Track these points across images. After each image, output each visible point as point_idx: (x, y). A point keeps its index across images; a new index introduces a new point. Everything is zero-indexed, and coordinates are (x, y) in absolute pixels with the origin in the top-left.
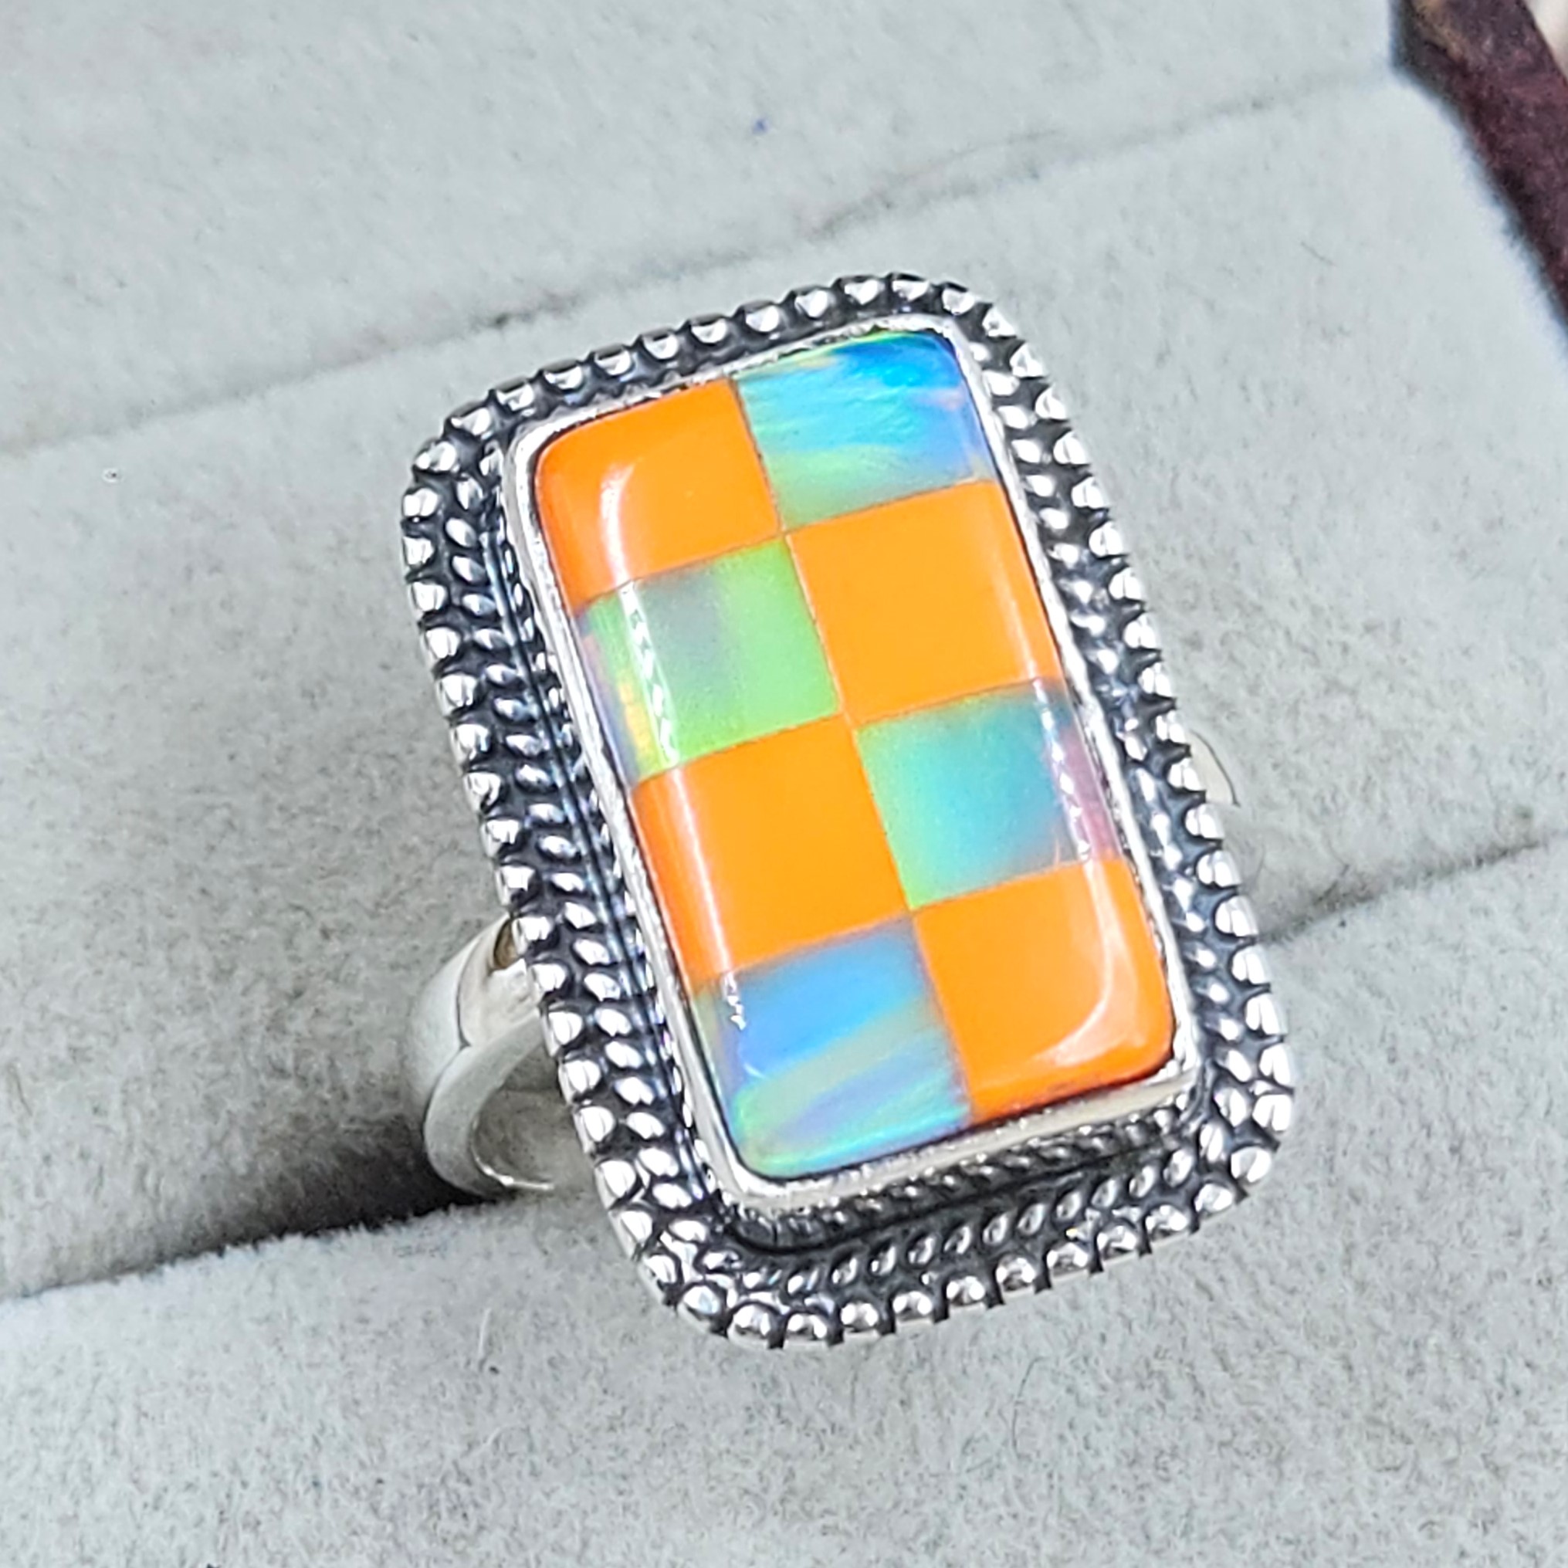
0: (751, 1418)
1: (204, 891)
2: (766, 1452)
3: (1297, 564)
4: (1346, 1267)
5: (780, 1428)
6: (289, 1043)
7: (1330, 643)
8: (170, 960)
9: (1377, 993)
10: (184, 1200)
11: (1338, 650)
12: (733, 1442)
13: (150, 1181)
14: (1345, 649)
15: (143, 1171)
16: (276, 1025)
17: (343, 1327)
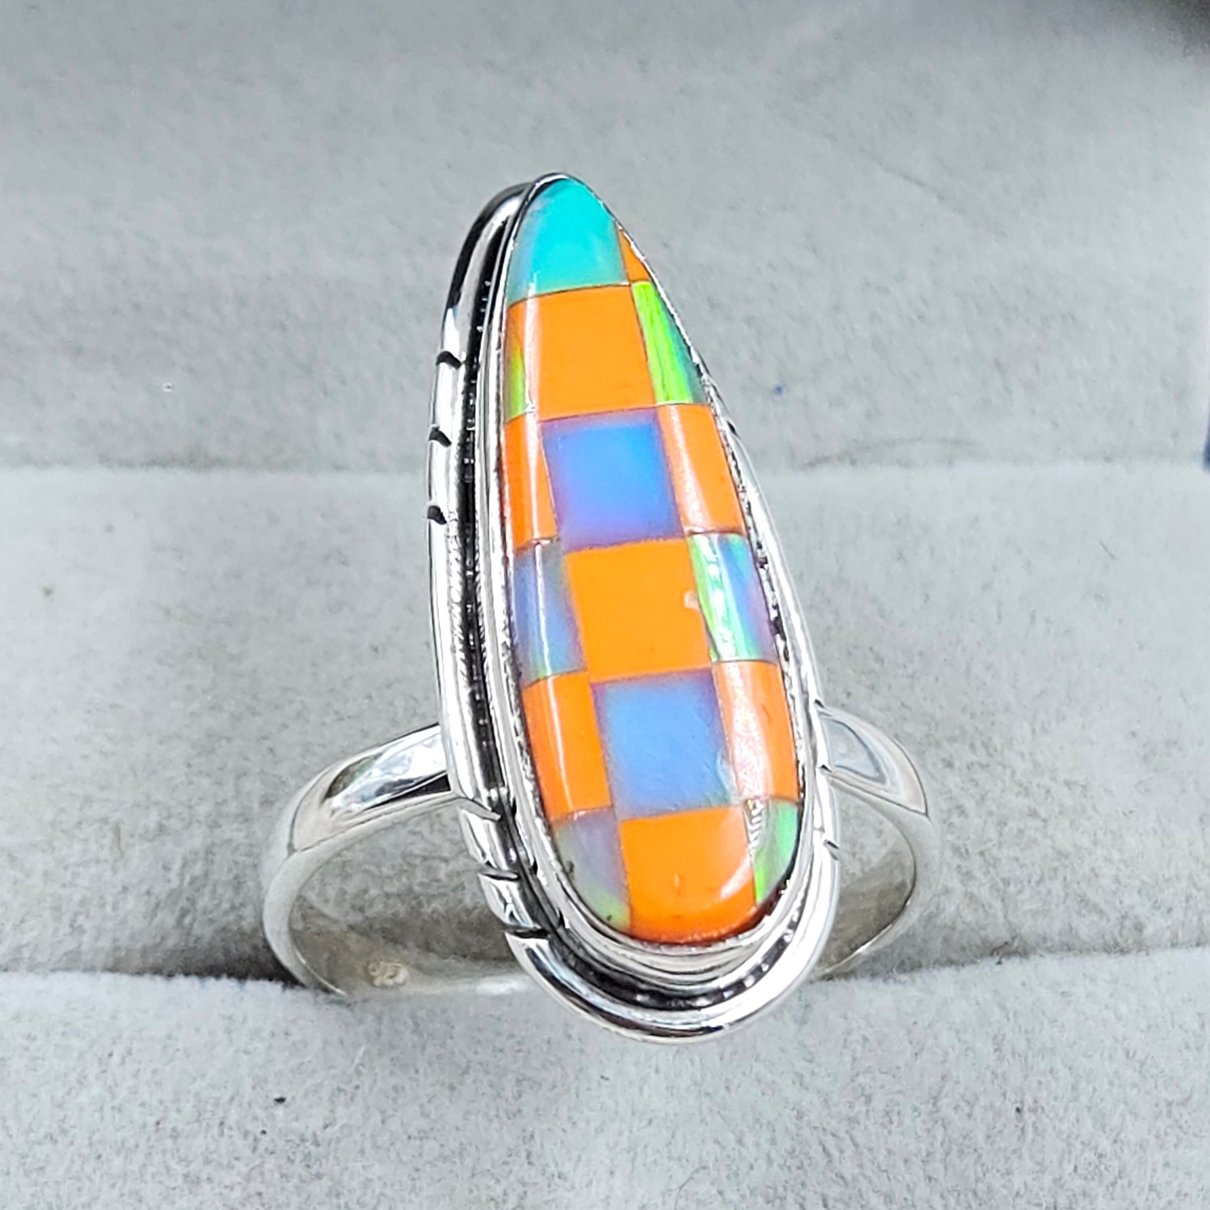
0: (510, 1155)
1: (271, 750)
2: (512, 1178)
3: (1033, 731)
4: (924, 1166)
5: (526, 1166)
7: (1038, 786)
8: (236, 785)
10: (206, 939)
11: (1042, 792)
12: (493, 1166)
13: (187, 920)
14: (1048, 792)
15: (184, 913)
17: (273, 1035)
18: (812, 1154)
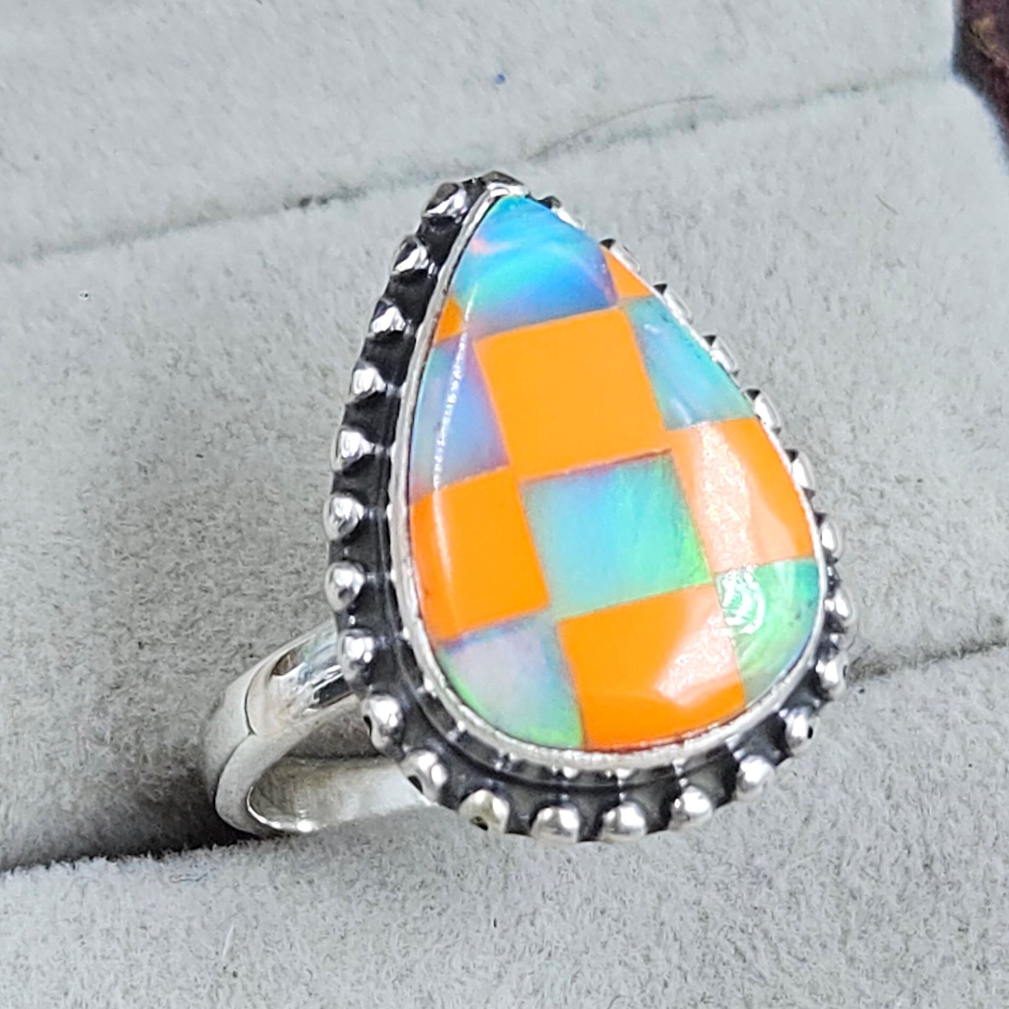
1: (57, 607)
3: (853, 430)
4: (841, 946)
6: (109, 720)
7: (871, 489)
8: (28, 655)
9: (883, 747)
11: (876, 494)
16: (100, 708)
17: (128, 931)
18: (725, 958)
